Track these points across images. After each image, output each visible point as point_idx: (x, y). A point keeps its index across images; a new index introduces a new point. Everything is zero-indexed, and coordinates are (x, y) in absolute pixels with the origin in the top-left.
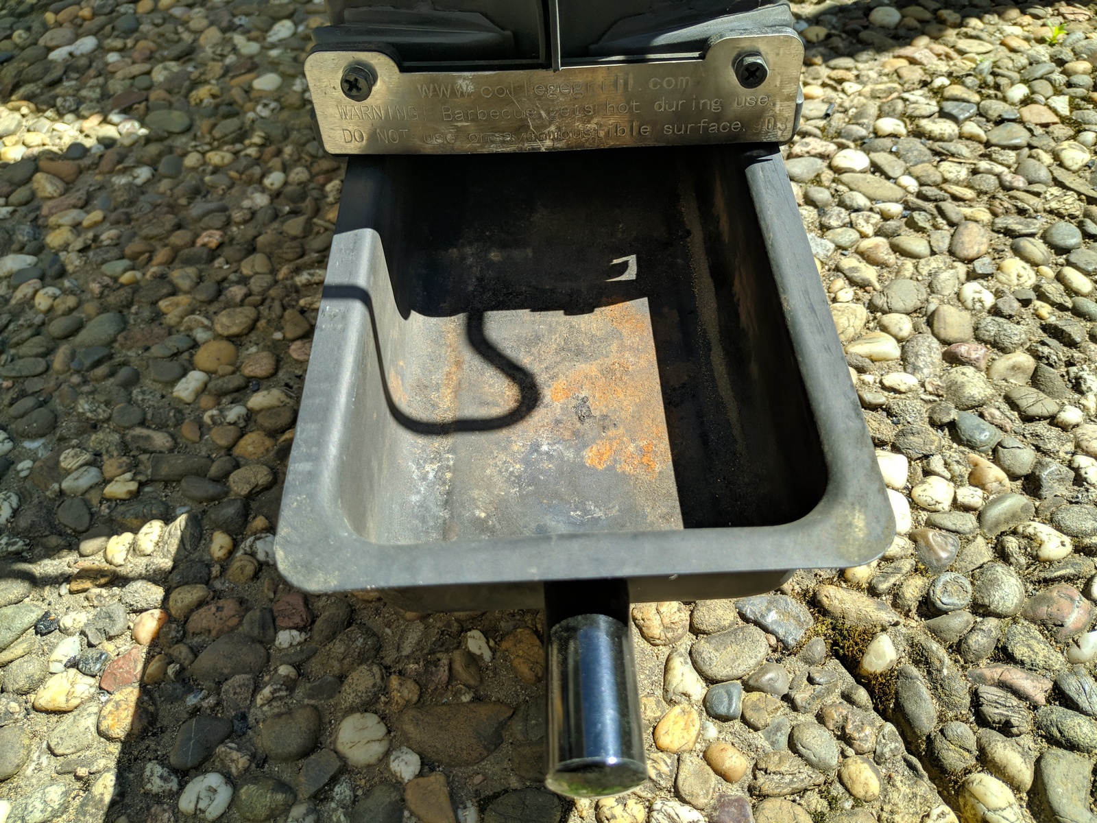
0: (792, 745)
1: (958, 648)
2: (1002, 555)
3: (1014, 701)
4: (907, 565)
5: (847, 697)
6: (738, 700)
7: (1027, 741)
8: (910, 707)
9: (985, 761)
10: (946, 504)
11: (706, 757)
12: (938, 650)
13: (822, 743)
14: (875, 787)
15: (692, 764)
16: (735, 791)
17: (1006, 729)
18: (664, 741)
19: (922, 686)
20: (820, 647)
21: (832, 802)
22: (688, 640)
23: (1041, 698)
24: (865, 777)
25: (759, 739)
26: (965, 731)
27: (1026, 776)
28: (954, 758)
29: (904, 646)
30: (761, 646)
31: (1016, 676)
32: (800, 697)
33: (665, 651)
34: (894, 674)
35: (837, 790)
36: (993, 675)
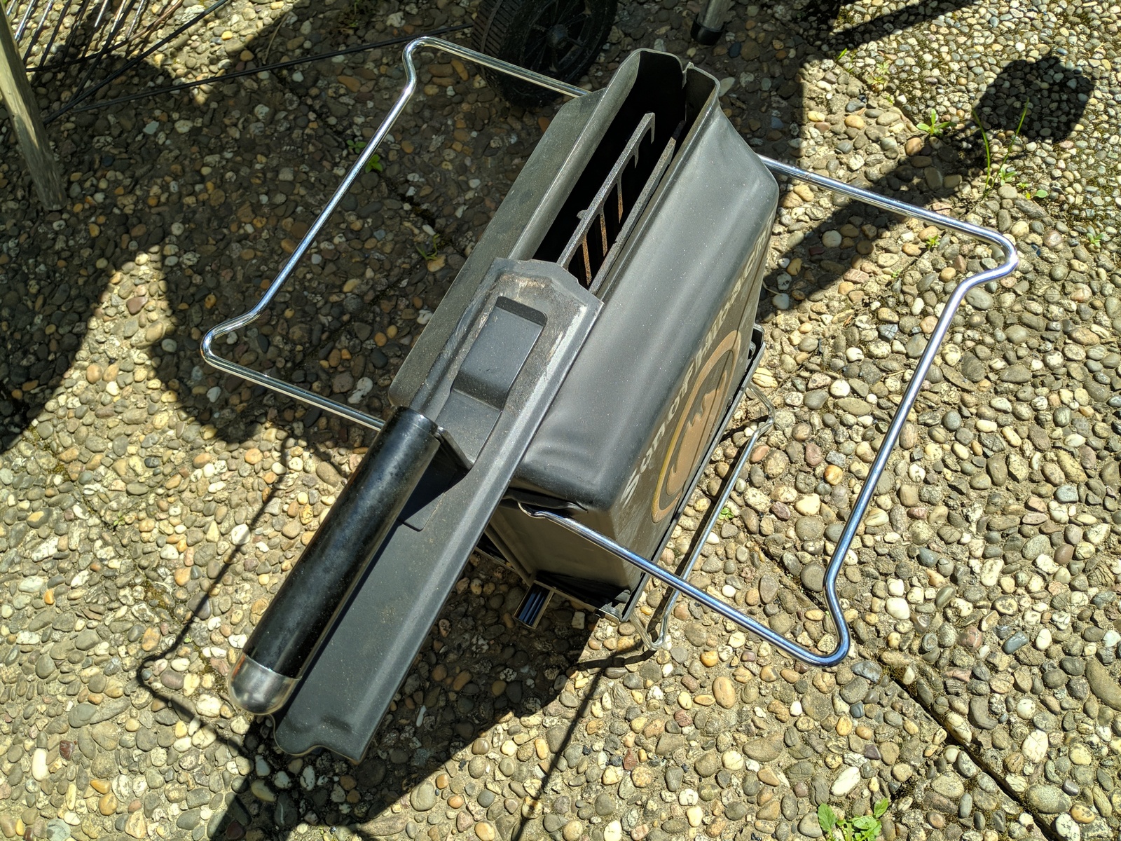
0: (885, 721)
1: (936, 666)
2: (946, 619)
3: (959, 683)
4: (912, 636)
5: (900, 696)
6: (862, 709)
7: (966, 696)
8: (923, 696)
9: (952, 708)
10: (922, 601)
11: (856, 733)
12: (929, 669)
13: (895, 717)
14: (917, 729)
15: (853, 738)
16: (870, 743)
17: (957, 694)
18: (841, 732)
19: (926, 687)
20: (887, 679)
21: (904, 738)
22: (837, 688)
23: (968, 679)
24: (912, 726)
25: (874, 722)
26: (943, 700)
27: (966, 711)
28: (941, 710)
29: (916, 670)
30: (865, 685)
31: (959, 673)
32: (884, 702)
33: (829, 695)
34: (917, 683)
35: (904, 733)
36: (950, 674)
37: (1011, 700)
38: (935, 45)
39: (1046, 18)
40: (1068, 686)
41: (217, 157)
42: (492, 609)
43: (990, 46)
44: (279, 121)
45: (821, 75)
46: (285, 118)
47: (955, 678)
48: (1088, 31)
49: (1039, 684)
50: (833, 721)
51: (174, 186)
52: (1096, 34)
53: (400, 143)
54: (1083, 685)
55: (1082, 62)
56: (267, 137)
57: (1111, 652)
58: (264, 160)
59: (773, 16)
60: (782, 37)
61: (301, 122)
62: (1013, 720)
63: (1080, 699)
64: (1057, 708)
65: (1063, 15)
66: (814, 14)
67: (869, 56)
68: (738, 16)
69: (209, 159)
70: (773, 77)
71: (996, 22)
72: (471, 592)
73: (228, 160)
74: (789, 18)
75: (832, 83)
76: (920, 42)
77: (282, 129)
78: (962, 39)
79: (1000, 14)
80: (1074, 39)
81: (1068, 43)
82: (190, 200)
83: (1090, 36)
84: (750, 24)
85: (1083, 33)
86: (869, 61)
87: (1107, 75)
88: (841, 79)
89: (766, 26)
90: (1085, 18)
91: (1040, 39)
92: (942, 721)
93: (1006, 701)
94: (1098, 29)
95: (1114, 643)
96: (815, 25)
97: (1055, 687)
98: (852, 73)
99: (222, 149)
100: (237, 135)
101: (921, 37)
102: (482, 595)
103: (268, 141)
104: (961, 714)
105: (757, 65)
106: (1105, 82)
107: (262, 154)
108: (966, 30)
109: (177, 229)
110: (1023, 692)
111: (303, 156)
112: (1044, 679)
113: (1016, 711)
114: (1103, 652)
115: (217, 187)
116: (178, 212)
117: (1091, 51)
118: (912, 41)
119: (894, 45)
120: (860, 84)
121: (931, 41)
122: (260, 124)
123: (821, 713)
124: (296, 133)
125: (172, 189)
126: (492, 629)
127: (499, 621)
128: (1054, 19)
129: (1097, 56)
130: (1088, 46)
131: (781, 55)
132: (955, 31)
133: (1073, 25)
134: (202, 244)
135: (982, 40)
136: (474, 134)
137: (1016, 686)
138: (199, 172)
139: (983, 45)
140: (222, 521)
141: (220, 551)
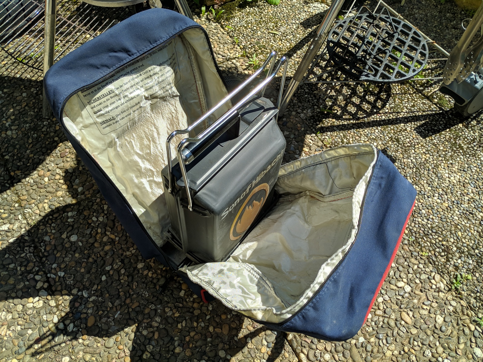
3: (306, 343)
6: (271, 345)
7: (307, 348)
8: (293, 345)
9: (302, 352)
11: (267, 353)
12: (297, 336)
14: (288, 356)
17: (305, 347)
18: (262, 352)
19: (295, 342)
20: (282, 336)
22: (265, 336)
23: (309, 343)
26: (299, 348)
28: (298, 351)
29: (293, 336)
30: (274, 337)
33: (261, 338)
34: (292, 340)
35: (283, 357)
36: (304, 339)
37: (322, 353)
38: (348, 137)
39: (385, 137)
40: (343, 353)
42: (154, 283)
43: (366, 142)
45: (310, 138)
47: (305, 341)
48: (398, 144)
49: (333, 350)
50: (260, 347)
52: (400, 146)
54: (348, 353)
55: (393, 153)
57: (360, 344)
59: (300, 117)
60: (301, 123)
62: (321, 360)
63: (346, 358)
64: (337, 359)
65: (391, 138)
66: (312, 119)
67: (327, 136)
68: (289, 114)
70: (295, 135)
71: (370, 135)
72: (148, 275)
74: (305, 118)
75: (313, 141)
76: (344, 135)
78: (357, 138)
79: (371, 133)
80: (393, 146)
81: (390, 147)
83: (398, 146)
84: (292, 117)
85: (396, 145)
86: (326, 137)
87: (400, 159)
88: (316, 140)
89: (296, 119)
90: (398, 140)
91: (382, 143)
92: (298, 356)
93: (321, 353)
94: (401, 144)
95: (362, 341)
96: (312, 122)
97: (339, 352)
98: (320, 139)
101: (345, 134)
102: (152, 277)
104: (305, 354)
105: (291, 130)
106: (400, 161)
108: (359, 135)
110: (327, 351)
112: (335, 348)
113: (323, 357)
114: (357, 344)
117: (397, 151)
118: (342, 134)
119: (336, 134)
120: (322, 143)
121: (347, 136)
123: (257, 344)
126: (151, 289)
127: (155, 287)
128: (388, 138)
129: (399, 153)
130: (397, 149)
131: (299, 129)
132: (356, 135)
133: (393, 141)
135: (364, 139)
137: (325, 348)
139: (364, 141)
140: (69, 232)
141: (65, 242)
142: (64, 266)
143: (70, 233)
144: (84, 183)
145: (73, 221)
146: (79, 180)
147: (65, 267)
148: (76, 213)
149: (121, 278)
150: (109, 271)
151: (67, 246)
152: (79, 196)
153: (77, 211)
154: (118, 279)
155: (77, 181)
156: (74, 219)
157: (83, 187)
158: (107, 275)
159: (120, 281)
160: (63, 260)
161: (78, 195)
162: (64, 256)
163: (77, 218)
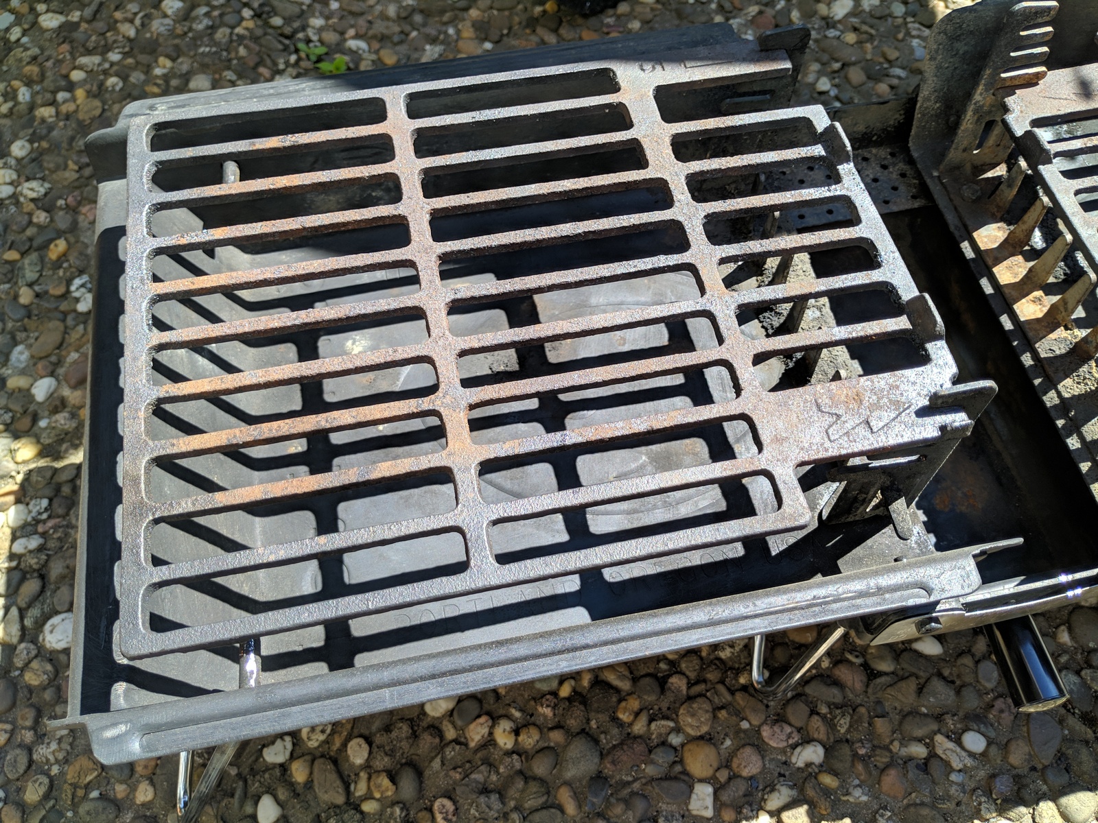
41: (96, 59)
44: (197, 17)
46: (207, 14)
51: (24, 94)
53: (377, 52)
56: (178, 36)
58: (169, 64)
61: (230, 19)
69: (83, 60)
73: (112, 64)
77: (200, 27)
82: (46, 112)
99: (107, 48)
100: (132, 33)
103: (177, 41)
107: (168, 56)
109: (19, 149)
111: (230, 60)
115: (90, 94)
116: (24, 127)
122: (167, 21)
124: (222, 34)
125: (20, 98)
134: (57, 168)
136: (488, 46)
138: (67, 77)
140: (29, 606)
141: (19, 663)
142: (42, 791)
143: (34, 612)
144: (53, 359)
145: (41, 549)
146: (29, 347)
147: (47, 797)
148: (45, 503)
149: (360, 789)
150: (284, 768)
151: (32, 679)
152: (43, 423)
153: (49, 492)
154: (348, 803)
155: (20, 355)
156: (44, 535)
157: (52, 374)
158: (282, 794)
159: (357, 808)
160: (31, 762)
161: (35, 418)
162: (28, 736)
163: (56, 528)
